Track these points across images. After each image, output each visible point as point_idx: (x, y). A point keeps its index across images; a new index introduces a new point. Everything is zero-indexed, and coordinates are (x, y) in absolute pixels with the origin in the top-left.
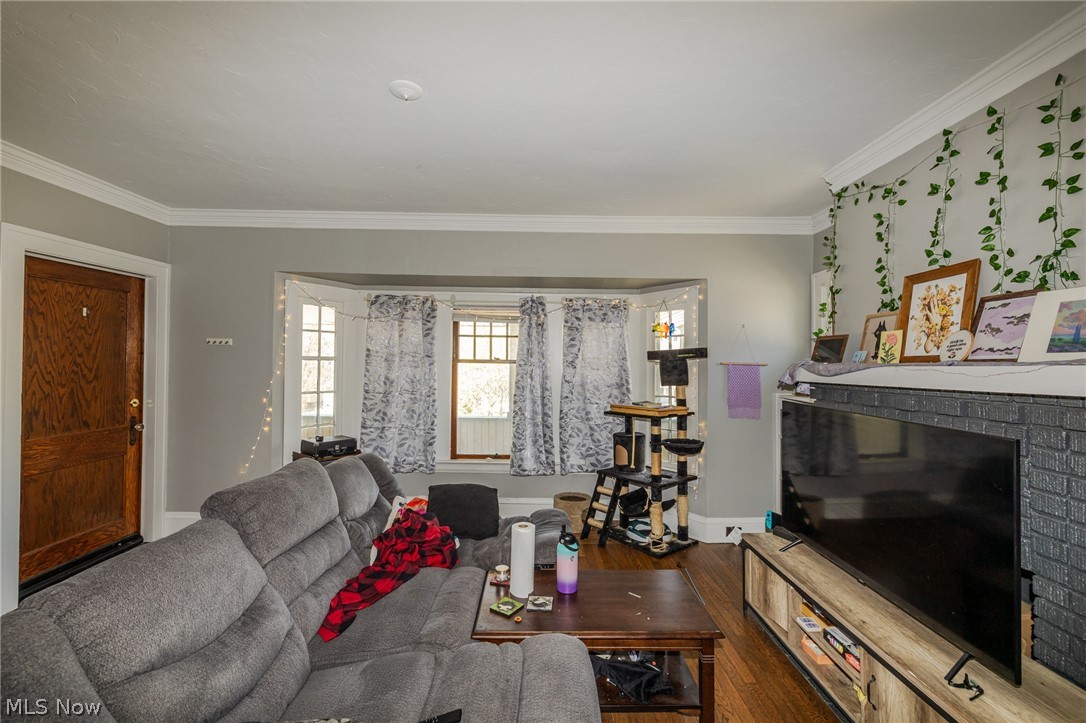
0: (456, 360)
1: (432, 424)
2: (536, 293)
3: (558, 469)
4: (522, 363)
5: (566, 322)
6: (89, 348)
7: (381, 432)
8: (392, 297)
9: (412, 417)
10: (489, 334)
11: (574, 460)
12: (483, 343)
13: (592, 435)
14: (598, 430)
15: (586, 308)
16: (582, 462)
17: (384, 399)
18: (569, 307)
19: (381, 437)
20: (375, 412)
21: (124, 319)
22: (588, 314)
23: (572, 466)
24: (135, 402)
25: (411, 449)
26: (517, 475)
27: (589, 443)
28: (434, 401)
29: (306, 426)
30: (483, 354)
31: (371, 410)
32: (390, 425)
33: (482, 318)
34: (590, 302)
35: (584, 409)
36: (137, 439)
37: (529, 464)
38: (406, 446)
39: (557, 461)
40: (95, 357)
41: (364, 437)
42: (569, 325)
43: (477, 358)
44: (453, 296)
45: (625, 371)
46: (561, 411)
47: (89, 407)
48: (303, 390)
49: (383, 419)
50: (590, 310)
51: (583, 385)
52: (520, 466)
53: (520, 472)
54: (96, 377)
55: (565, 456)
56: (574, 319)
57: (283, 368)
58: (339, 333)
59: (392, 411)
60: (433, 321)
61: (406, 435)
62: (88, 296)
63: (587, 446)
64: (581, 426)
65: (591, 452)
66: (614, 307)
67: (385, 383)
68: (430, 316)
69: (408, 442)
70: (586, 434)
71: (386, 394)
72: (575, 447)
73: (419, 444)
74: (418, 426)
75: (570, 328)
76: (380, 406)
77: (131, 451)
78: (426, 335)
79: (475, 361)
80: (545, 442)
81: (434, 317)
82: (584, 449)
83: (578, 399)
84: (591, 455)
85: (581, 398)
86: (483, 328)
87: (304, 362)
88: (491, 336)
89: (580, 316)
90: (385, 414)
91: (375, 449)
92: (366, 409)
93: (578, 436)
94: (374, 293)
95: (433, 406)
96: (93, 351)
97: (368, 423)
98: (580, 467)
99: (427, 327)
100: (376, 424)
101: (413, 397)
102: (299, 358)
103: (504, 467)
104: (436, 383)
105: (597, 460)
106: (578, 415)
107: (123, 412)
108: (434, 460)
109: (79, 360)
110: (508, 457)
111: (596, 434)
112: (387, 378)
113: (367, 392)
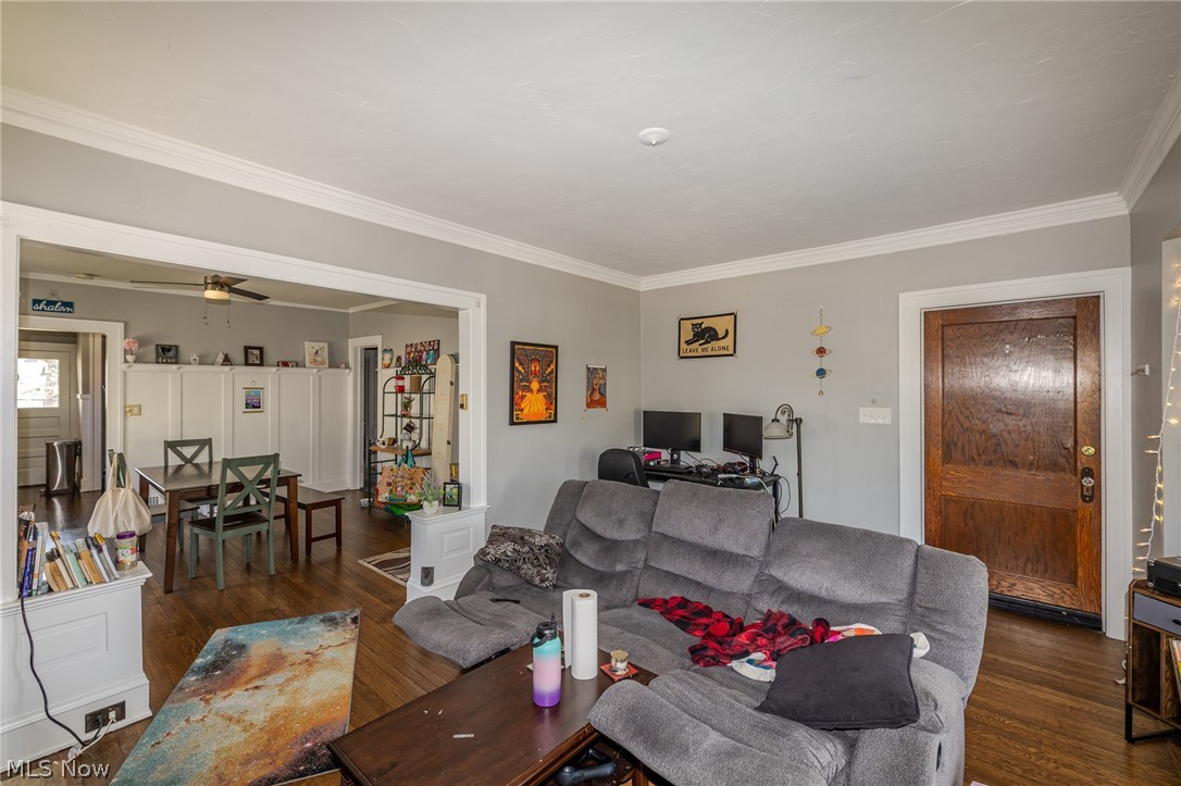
6: (1015, 385)
24: (1088, 450)
36: (1094, 497)
47: (1017, 447)
54: (1026, 416)
62: (1012, 332)
77: (1085, 509)
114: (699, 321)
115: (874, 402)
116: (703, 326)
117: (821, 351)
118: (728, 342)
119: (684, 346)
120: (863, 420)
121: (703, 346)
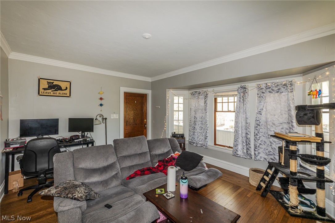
0: (216, 111)
1: (206, 132)
2: (243, 84)
3: (253, 157)
4: (237, 112)
5: (258, 94)
6: (136, 109)
7: (194, 133)
8: (196, 92)
9: (202, 129)
10: (227, 102)
11: (262, 155)
12: (225, 105)
13: (271, 145)
14: (274, 143)
15: (267, 87)
16: (266, 157)
17: (194, 123)
18: (259, 88)
19: (194, 135)
20: (192, 127)
21: (143, 103)
22: (268, 90)
23: (261, 157)
24: (145, 120)
25: (201, 139)
26: (234, 155)
27: (270, 149)
28: (207, 125)
29: (175, 129)
30: (225, 109)
31: (191, 126)
32: (196, 131)
33: (225, 96)
34: (269, 84)
35: (267, 133)
36: (146, 128)
37: (240, 153)
38: (199, 138)
39: (253, 153)
40: (138, 111)
41: (190, 134)
42: (259, 95)
43: (223, 110)
44: (214, 89)
45: (290, 116)
46: (255, 133)
47: (137, 121)
48: (174, 119)
49: (194, 129)
50: (270, 88)
51: (266, 122)
52: (235, 152)
53: (235, 155)
54: (138, 115)
55: (257, 153)
56: (261, 93)
57: (168, 113)
58: (184, 104)
59: (196, 127)
60: (207, 98)
61: (199, 135)
62: (136, 99)
63: (269, 150)
64: (266, 140)
65: (271, 153)
66: (285, 85)
67: (194, 118)
68: (206, 97)
69: (200, 137)
70: (268, 144)
71: (195, 122)
72: (263, 150)
73: (203, 138)
74: (203, 132)
75: (259, 97)
76: (193, 125)
77: (145, 130)
78: (205, 103)
79: (222, 111)
80: (247, 145)
81: (207, 97)
82: (267, 151)
83: (265, 128)
84: (271, 155)
85: (266, 128)
86: (225, 99)
87: (174, 112)
88: (228, 102)
89: (264, 91)
90: (195, 128)
91: (192, 138)
92: (190, 126)
93: (265, 145)
94: (192, 91)
95: (206, 126)
96: (137, 110)
97: (191, 130)
98: (265, 159)
99: (205, 100)
100: (192, 130)
101: (202, 123)
102: (173, 111)
103: (230, 151)
104: (208, 119)
105: (274, 158)
106: (265, 136)
107: (143, 122)
108: (207, 144)
109: (135, 112)
110: (232, 148)
111: (273, 145)
112: (195, 117)
113: (190, 121)
114: (52, 81)
115: (114, 113)
116: (54, 84)
117: (101, 99)
118: (67, 92)
119: (41, 90)
120: (112, 118)
121: (54, 92)
